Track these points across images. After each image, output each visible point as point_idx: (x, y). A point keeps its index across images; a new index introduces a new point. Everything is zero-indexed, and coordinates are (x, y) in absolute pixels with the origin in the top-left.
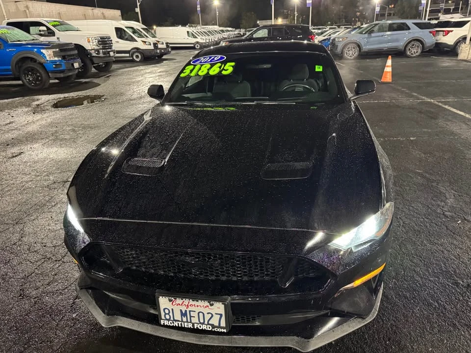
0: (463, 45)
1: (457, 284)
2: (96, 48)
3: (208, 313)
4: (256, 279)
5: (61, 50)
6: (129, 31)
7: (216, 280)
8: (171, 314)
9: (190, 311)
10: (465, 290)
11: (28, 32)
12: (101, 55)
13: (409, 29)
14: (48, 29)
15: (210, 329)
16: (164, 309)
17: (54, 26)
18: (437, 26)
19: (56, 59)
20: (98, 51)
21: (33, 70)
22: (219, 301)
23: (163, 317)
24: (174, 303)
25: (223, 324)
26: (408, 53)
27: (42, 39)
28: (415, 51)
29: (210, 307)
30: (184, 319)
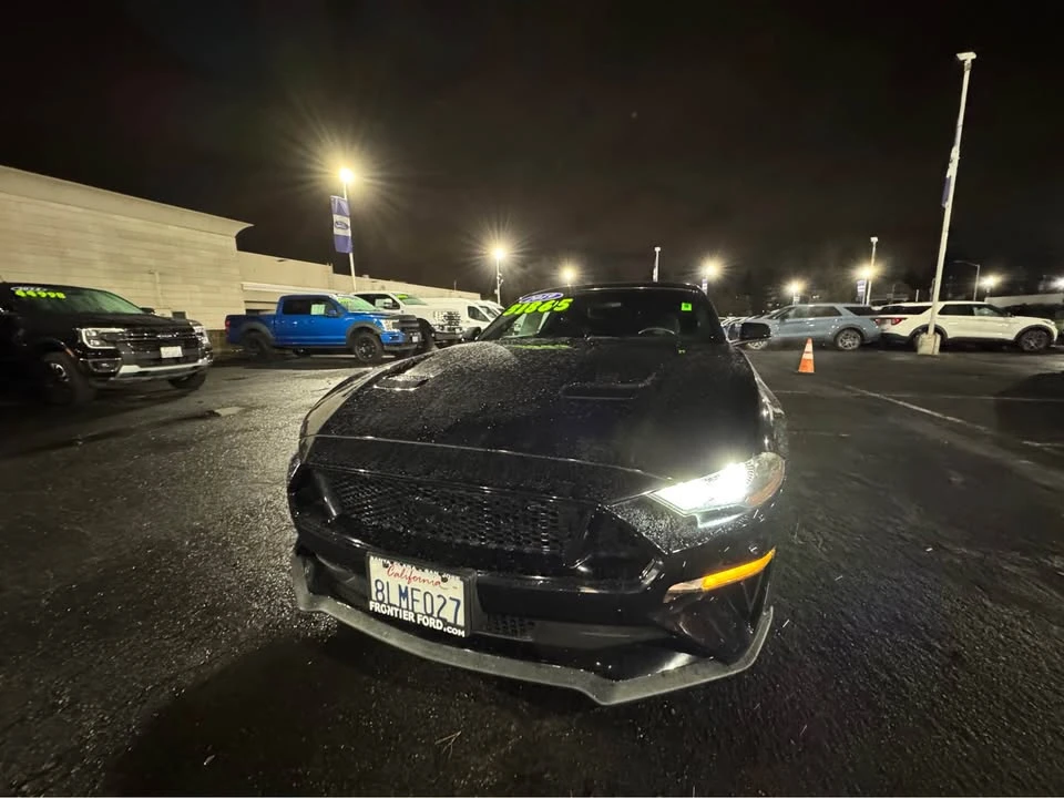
0: (924, 336)
1: (931, 649)
2: (442, 323)
3: (439, 596)
4: (527, 550)
5: (402, 322)
6: (484, 312)
7: (463, 544)
8: (385, 592)
9: (413, 589)
10: (947, 660)
11: (374, 304)
12: (446, 331)
13: (839, 314)
14: (394, 301)
15: (440, 628)
16: (377, 581)
17: (401, 299)
18: (882, 312)
19: (396, 330)
20: (443, 326)
21: (368, 342)
22: (456, 575)
23: (374, 597)
24: (391, 572)
25: (461, 621)
26: (840, 345)
27: (387, 311)
28: (850, 342)
29: (443, 584)
30: (404, 605)
